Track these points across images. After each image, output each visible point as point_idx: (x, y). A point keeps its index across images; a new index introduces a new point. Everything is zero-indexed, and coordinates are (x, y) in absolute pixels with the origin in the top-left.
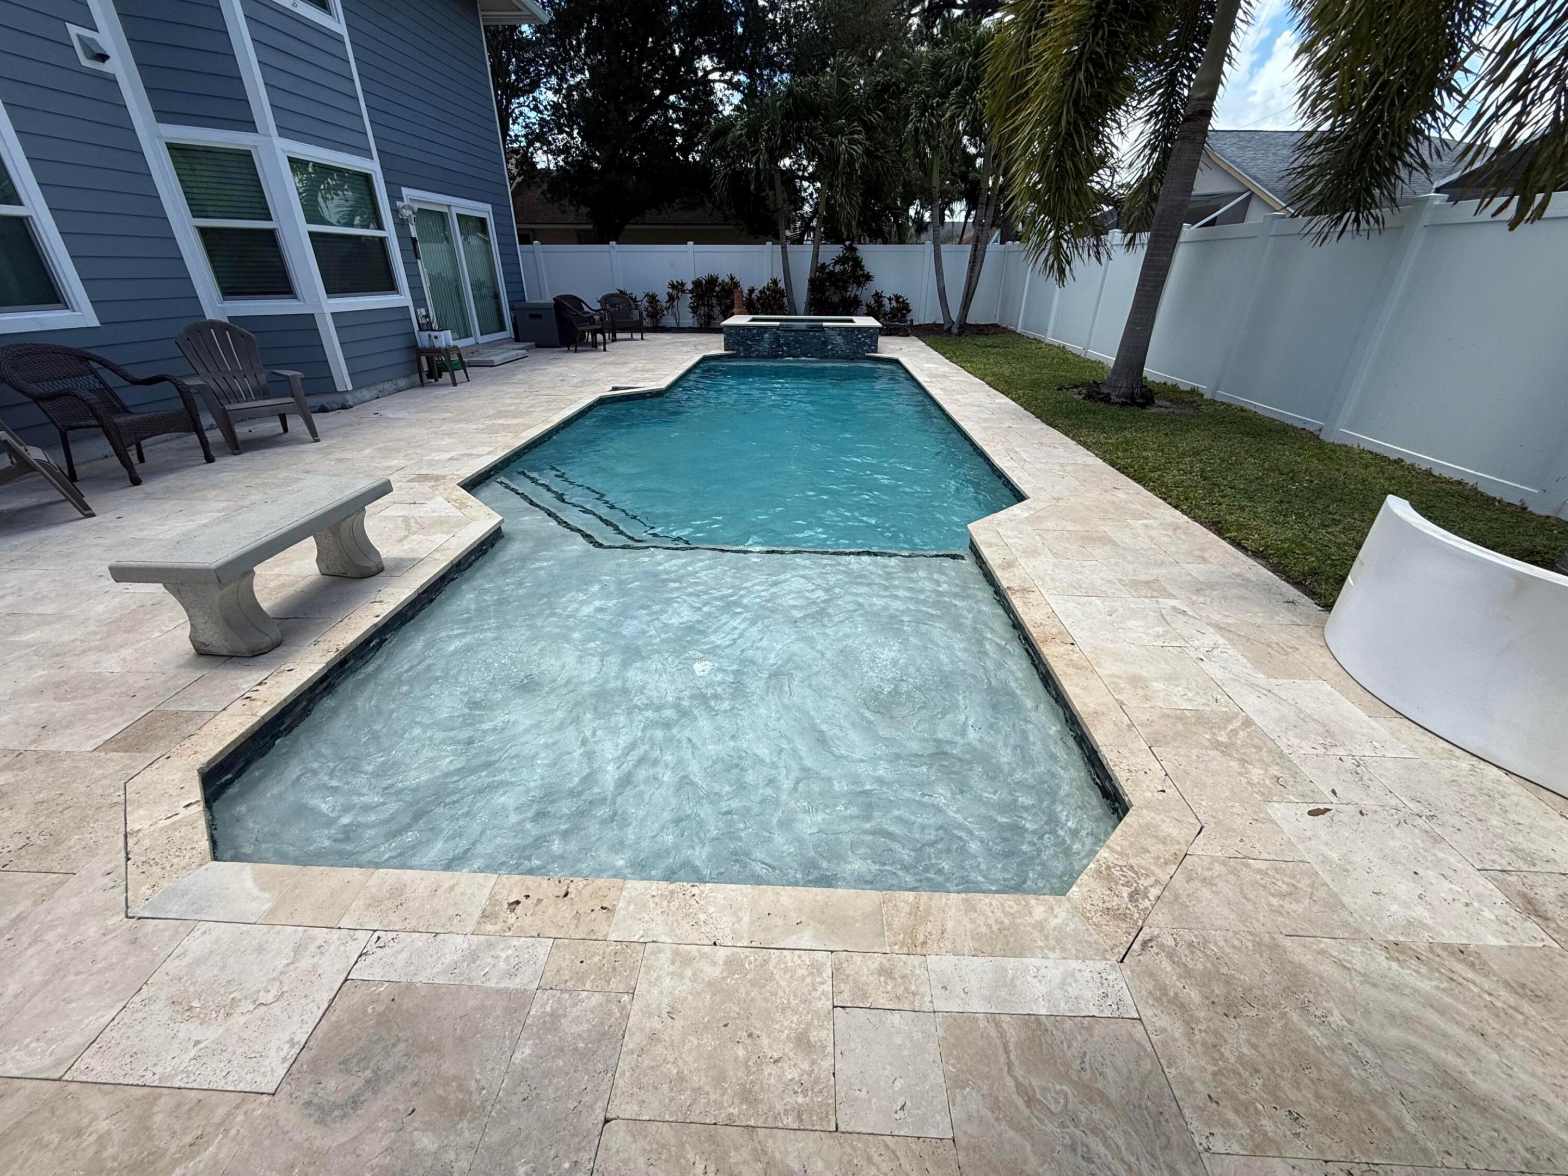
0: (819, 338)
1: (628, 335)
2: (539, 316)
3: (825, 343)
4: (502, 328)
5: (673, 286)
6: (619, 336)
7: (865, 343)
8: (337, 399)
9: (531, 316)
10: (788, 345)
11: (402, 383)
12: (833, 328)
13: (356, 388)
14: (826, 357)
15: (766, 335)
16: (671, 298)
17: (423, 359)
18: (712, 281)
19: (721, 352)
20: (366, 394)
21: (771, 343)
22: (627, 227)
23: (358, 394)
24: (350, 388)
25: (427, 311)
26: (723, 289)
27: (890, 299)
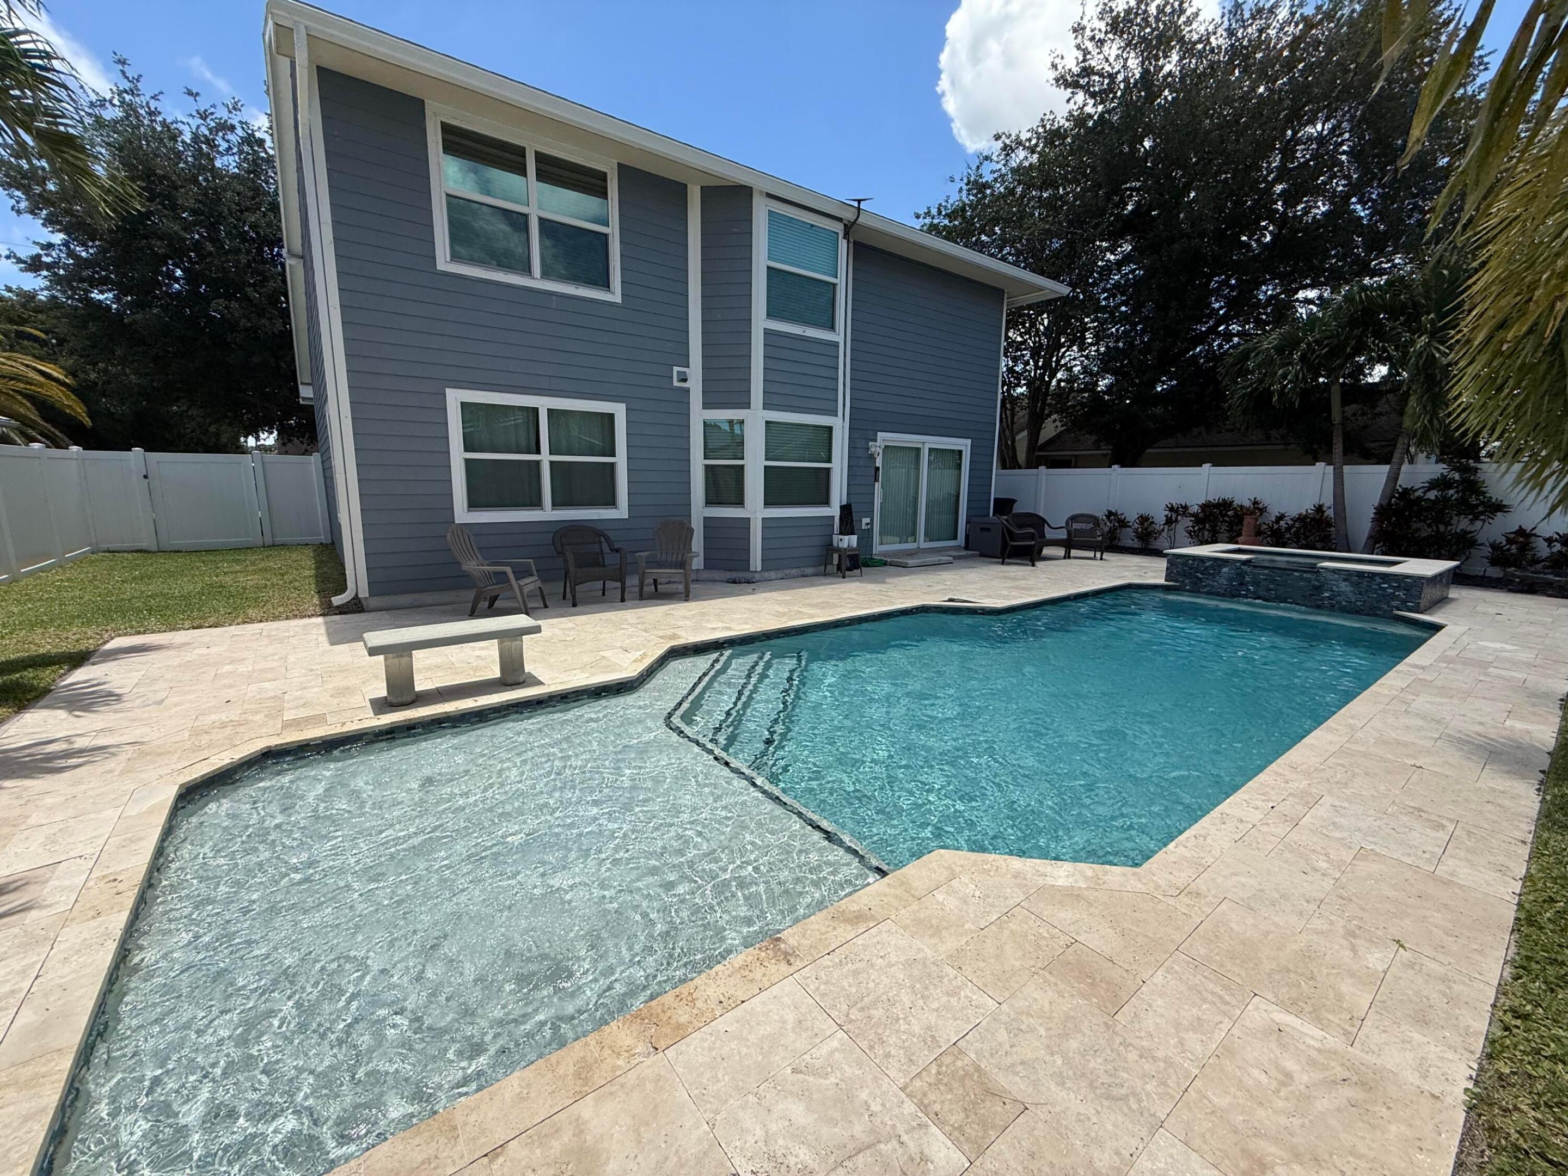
0: (1309, 580)
1: (1091, 554)
2: (989, 530)
3: (1319, 589)
4: (955, 538)
5: (1172, 509)
6: (1074, 552)
7: (1393, 597)
8: (747, 575)
9: (982, 529)
10: (1256, 583)
11: (809, 571)
12: (1336, 571)
13: (764, 569)
14: (1319, 607)
15: (1225, 570)
16: (1169, 521)
17: (836, 556)
18: (1225, 505)
19: (1161, 581)
20: (772, 574)
21: (1231, 580)
22: (1149, 451)
23: (766, 574)
24: (759, 569)
25: (872, 520)
26: (1236, 515)
27: (1550, 541)
